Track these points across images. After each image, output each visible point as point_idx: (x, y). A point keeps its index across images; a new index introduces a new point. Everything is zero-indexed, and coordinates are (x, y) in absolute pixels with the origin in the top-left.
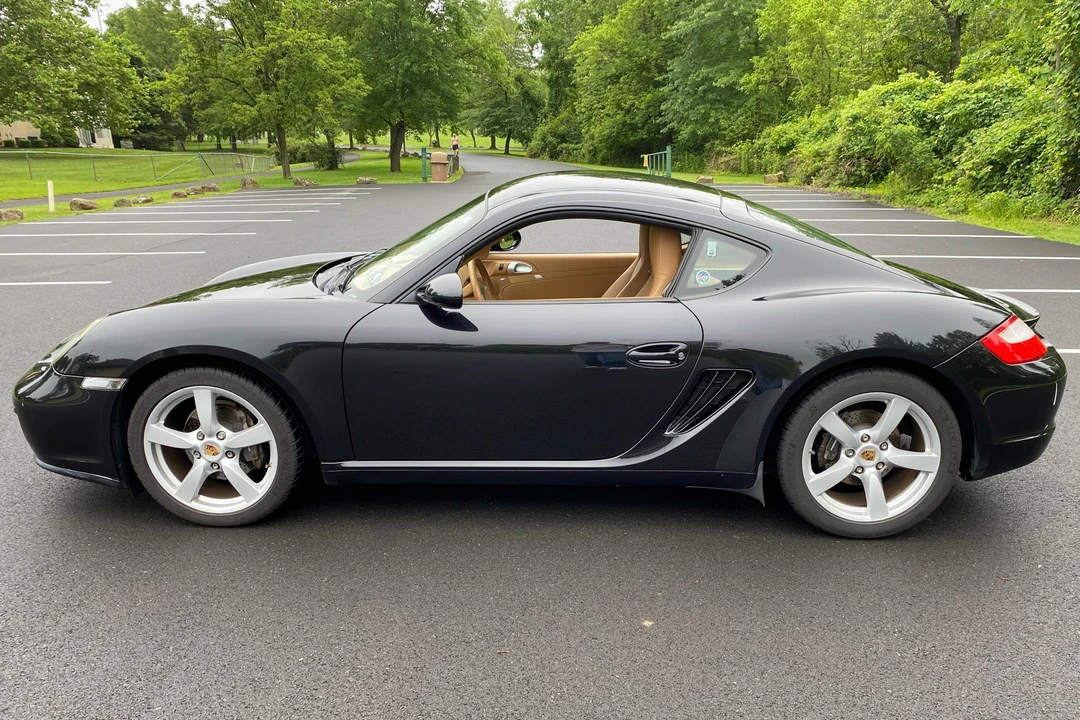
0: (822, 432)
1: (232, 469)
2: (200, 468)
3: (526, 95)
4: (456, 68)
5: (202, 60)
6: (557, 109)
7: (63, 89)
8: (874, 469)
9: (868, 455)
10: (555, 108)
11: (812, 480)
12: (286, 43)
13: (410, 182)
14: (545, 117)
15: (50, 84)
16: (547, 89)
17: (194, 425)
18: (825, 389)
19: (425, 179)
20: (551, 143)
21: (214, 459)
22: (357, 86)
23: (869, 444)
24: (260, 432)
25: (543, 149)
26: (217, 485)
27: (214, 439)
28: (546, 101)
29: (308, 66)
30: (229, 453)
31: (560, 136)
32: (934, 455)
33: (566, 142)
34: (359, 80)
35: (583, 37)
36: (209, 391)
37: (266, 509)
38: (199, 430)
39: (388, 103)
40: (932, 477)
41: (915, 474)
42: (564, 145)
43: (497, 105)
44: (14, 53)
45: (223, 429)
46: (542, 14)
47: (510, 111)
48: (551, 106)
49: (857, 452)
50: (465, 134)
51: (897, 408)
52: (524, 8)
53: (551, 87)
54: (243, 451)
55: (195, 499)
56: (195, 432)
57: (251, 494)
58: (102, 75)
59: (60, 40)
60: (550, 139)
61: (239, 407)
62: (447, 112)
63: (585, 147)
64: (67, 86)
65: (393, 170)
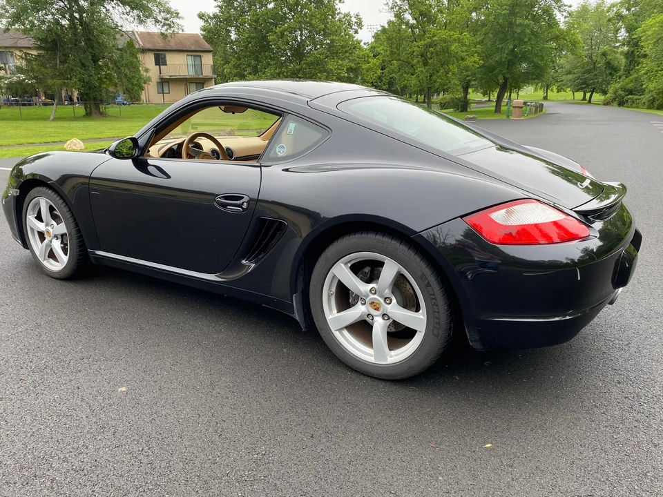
3: (608, 64)
4: (543, 48)
5: (392, 51)
6: (629, 73)
7: (339, 71)
10: (628, 72)
12: (436, 38)
13: (499, 118)
14: (620, 78)
15: (333, 69)
16: (624, 60)
19: (508, 116)
20: (620, 95)
22: (474, 61)
24: (63, 226)
25: (614, 99)
28: (622, 68)
29: (446, 51)
30: (55, 237)
31: (628, 90)
33: (632, 94)
34: (476, 58)
35: (649, 21)
39: (496, 71)
42: (630, 96)
43: (588, 72)
44: (320, 54)
45: (53, 223)
46: (628, 9)
47: (596, 75)
48: (625, 70)
50: (565, 91)
52: (614, 7)
53: (627, 58)
55: (46, 260)
56: (44, 224)
58: (359, 63)
59: (342, 47)
60: (620, 92)
62: (537, 75)
63: (646, 98)
64: (340, 70)
65: (496, 112)
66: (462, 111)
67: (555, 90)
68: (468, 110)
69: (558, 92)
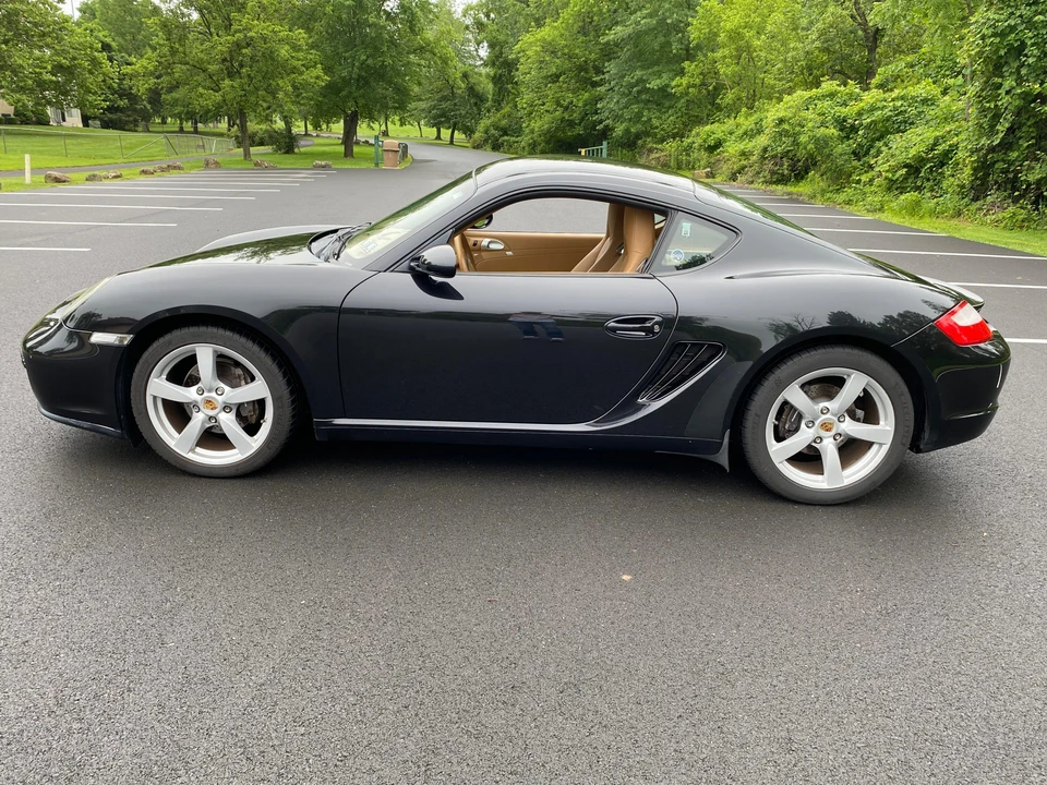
0: (785, 403)
1: (229, 423)
2: (198, 422)
3: (471, 89)
4: (409, 62)
5: (172, 47)
6: (499, 104)
7: (37, 70)
8: (832, 439)
9: (826, 427)
10: (498, 104)
11: (774, 449)
12: (251, 34)
13: (363, 167)
14: (489, 111)
15: (25, 65)
16: (491, 86)
17: (194, 381)
18: (790, 363)
19: (377, 165)
20: (493, 135)
21: (212, 413)
22: (316, 76)
23: (828, 416)
24: (258, 389)
25: (486, 141)
26: (213, 438)
27: (214, 394)
28: (490, 97)
29: (270, 56)
30: (226, 408)
31: (502, 129)
32: (888, 428)
33: (507, 135)
34: (318, 71)
35: (527, 38)
36: (211, 350)
37: (260, 462)
38: (199, 385)
39: (344, 93)
40: (885, 449)
41: (870, 444)
42: (506, 138)
43: (444, 99)
45: (222, 385)
46: (488, 16)
47: (455, 104)
48: (494, 101)
49: (817, 423)
50: (412, 125)
51: (855, 384)
52: (471, 9)
53: (495, 84)
54: (240, 406)
55: (192, 450)
56: (195, 388)
57: (246, 447)
58: (74, 59)
59: (36, 25)
60: (493, 131)
61: (238, 364)
62: (400, 104)
63: (525, 140)
64: (41, 68)
65: (346, 155)
66: (287, 152)
67: (398, 123)
68: (296, 150)
69: (401, 125)
